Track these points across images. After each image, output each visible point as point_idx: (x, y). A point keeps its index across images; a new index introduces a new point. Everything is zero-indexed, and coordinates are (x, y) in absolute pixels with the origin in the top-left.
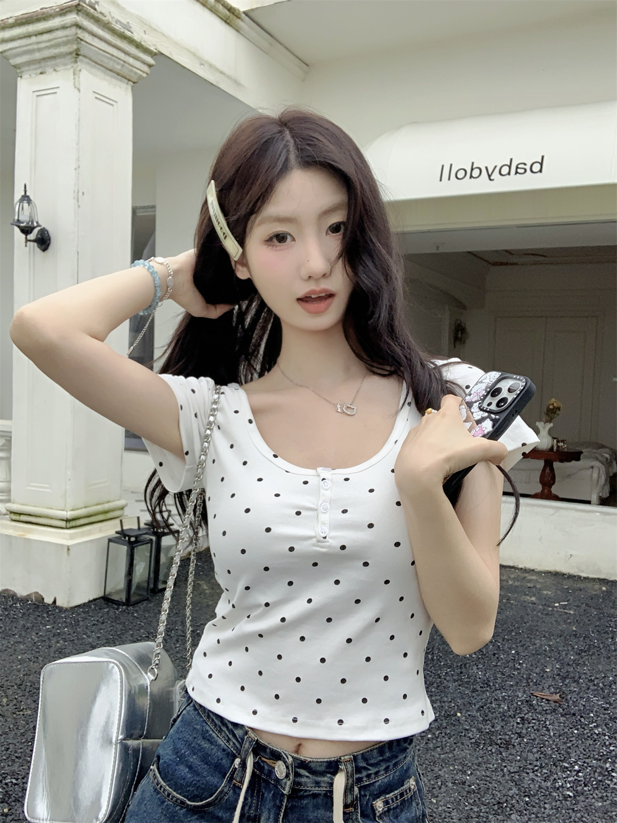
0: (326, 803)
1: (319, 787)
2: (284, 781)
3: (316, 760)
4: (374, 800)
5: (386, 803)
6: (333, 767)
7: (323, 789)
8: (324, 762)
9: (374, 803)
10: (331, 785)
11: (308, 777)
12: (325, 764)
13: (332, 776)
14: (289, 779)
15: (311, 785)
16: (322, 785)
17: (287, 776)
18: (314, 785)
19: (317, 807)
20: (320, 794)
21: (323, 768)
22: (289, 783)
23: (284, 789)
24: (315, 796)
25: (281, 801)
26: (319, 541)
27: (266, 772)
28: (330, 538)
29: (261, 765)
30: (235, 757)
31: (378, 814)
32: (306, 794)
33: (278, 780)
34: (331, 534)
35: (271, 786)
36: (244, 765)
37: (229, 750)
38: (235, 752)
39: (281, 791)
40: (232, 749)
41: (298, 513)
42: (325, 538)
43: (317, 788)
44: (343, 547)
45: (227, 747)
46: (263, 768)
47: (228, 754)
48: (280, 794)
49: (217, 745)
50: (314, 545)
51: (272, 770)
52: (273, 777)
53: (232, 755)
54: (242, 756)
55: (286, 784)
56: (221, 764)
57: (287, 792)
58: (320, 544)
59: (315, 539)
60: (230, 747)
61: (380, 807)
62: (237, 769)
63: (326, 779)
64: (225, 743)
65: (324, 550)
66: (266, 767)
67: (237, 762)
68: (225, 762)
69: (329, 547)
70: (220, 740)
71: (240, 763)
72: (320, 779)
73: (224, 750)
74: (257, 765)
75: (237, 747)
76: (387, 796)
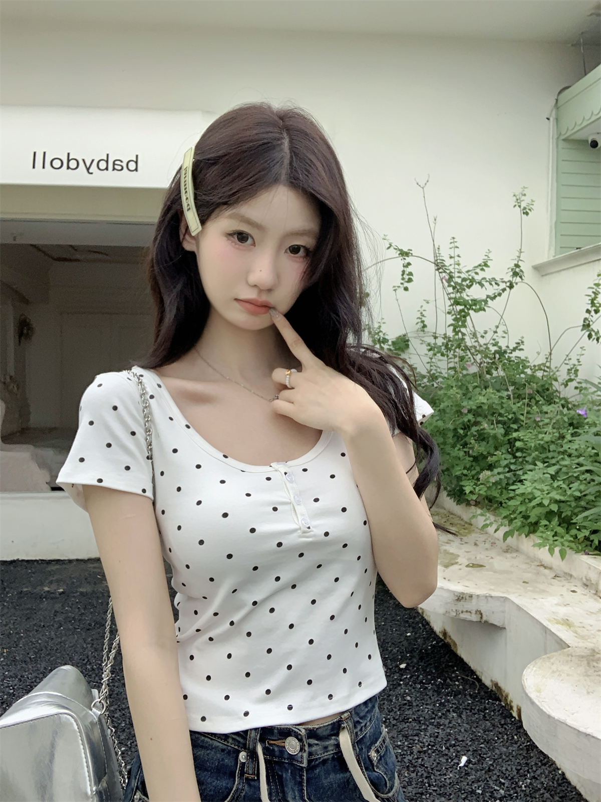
0: (335, 766)
1: (327, 752)
2: (300, 754)
3: (323, 725)
4: (368, 752)
5: (377, 751)
6: (337, 727)
7: (332, 751)
8: (329, 724)
9: (369, 754)
10: (338, 746)
11: (318, 744)
12: (330, 727)
13: (336, 738)
14: (305, 751)
16: (330, 748)
17: (302, 749)
18: (322, 752)
19: (327, 773)
20: (328, 759)
21: (329, 732)
22: (305, 755)
23: (302, 762)
24: (325, 762)
25: (301, 776)
26: (304, 532)
27: (277, 753)
28: (313, 527)
29: (270, 749)
30: (238, 752)
31: (375, 764)
32: (317, 762)
33: (291, 757)
34: (312, 524)
35: (286, 765)
36: (253, 755)
37: (229, 748)
38: (236, 747)
39: (299, 766)
40: (233, 746)
41: (275, 509)
42: (309, 528)
43: (326, 754)
44: (327, 534)
45: (226, 745)
46: (273, 750)
47: (229, 753)
48: (299, 769)
49: (213, 748)
50: (300, 537)
51: (282, 750)
52: (286, 756)
53: (234, 752)
54: (249, 747)
55: (302, 757)
56: (223, 765)
57: (305, 765)
58: (305, 534)
59: (299, 531)
60: (229, 744)
61: (374, 757)
62: (245, 763)
63: (332, 742)
64: (222, 743)
65: (310, 539)
66: (276, 749)
67: (242, 756)
68: (228, 761)
69: (314, 536)
70: (215, 742)
71: (248, 756)
72: (327, 743)
73: (223, 750)
74: (266, 751)
75: (239, 742)
76: (376, 745)
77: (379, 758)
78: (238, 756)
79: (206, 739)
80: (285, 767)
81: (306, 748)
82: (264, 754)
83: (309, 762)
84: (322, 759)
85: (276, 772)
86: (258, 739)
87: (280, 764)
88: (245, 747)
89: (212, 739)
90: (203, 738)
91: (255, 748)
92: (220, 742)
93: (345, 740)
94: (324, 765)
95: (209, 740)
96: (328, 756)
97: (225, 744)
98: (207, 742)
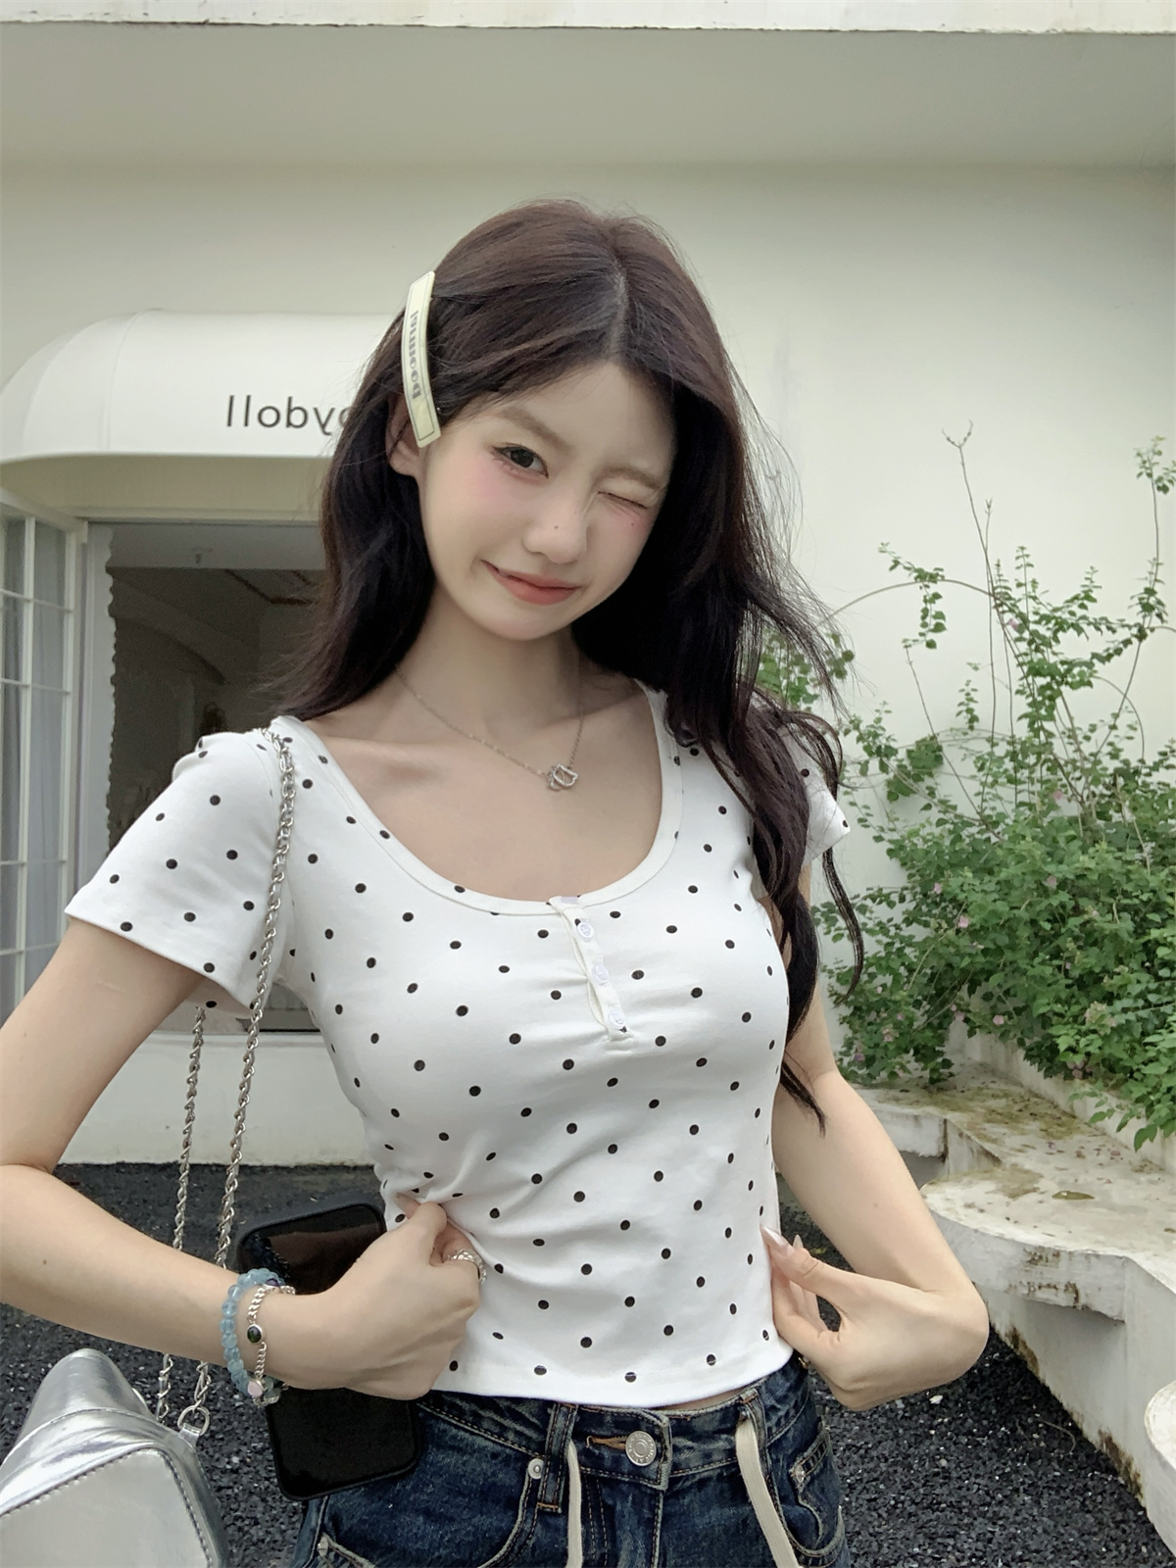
0: (722, 1492)
1: (709, 1464)
2: (656, 1465)
3: (704, 1411)
4: (789, 1467)
5: (807, 1467)
6: (730, 1416)
7: (719, 1463)
8: (716, 1411)
9: (791, 1470)
10: (731, 1452)
11: (692, 1448)
12: (718, 1415)
13: (729, 1437)
14: (666, 1459)
15: (697, 1464)
16: (715, 1457)
17: (660, 1455)
18: (700, 1463)
19: (707, 1505)
20: (709, 1479)
21: (715, 1425)
22: (666, 1467)
23: (657, 1481)
24: (703, 1483)
25: (653, 1508)
26: (616, 1039)
27: (608, 1463)
28: (633, 1028)
29: (594, 1453)
30: (528, 1459)
31: (801, 1490)
32: (688, 1483)
33: (637, 1471)
34: (629, 1021)
35: (625, 1488)
36: (557, 1466)
37: (508, 1451)
38: (523, 1450)
39: (651, 1488)
40: (516, 1447)
41: (556, 995)
42: (624, 1030)
43: (707, 1467)
44: (661, 1041)
45: (502, 1445)
46: (601, 1457)
47: (507, 1461)
48: (650, 1495)
49: (474, 1452)
50: (608, 1048)
51: (620, 1456)
52: (626, 1468)
53: (517, 1460)
54: (550, 1449)
55: (658, 1471)
56: (494, 1484)
57: (663, 1486)
58: (618, 1043)
59: (606, 1037)
60: (509, 1444)
61: (801, 1476)
62: (539, 1480)
63: (721, 1444)
64: (494, 1442)
65: (628, 1053)
66: (606, 1454)
67: (535, 1467)
68: (505, 1477)
69: (636, 1045)
70: (480, 1439)
71: (546, 1466)
72: (712, 1447)
73: (494, 1456)
74: (585, 1456)
75: (529, 1438)
76: (805, 1454)
77: (809, 1479)
78: (527, 1467)
79: (462, 1433)
80: (621, 1490)
81: (669, 1454)
82: (581, 1463)
83: (672, 1482)
84: (698, 1477)
85: (603, 1501)
86: (570, 1432)
87: (612, 1484)
88: (540, 1450)
89: (472, 1433)
90: (454, 1431)
91: (562, 1451)
92: (489, 1440)
93: (747, 1441)
94: (700, 1490)
95: (467, 1435)
96: (711, 1473)
97: (499, 1444)
98: (462, 1440)
